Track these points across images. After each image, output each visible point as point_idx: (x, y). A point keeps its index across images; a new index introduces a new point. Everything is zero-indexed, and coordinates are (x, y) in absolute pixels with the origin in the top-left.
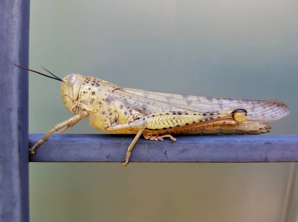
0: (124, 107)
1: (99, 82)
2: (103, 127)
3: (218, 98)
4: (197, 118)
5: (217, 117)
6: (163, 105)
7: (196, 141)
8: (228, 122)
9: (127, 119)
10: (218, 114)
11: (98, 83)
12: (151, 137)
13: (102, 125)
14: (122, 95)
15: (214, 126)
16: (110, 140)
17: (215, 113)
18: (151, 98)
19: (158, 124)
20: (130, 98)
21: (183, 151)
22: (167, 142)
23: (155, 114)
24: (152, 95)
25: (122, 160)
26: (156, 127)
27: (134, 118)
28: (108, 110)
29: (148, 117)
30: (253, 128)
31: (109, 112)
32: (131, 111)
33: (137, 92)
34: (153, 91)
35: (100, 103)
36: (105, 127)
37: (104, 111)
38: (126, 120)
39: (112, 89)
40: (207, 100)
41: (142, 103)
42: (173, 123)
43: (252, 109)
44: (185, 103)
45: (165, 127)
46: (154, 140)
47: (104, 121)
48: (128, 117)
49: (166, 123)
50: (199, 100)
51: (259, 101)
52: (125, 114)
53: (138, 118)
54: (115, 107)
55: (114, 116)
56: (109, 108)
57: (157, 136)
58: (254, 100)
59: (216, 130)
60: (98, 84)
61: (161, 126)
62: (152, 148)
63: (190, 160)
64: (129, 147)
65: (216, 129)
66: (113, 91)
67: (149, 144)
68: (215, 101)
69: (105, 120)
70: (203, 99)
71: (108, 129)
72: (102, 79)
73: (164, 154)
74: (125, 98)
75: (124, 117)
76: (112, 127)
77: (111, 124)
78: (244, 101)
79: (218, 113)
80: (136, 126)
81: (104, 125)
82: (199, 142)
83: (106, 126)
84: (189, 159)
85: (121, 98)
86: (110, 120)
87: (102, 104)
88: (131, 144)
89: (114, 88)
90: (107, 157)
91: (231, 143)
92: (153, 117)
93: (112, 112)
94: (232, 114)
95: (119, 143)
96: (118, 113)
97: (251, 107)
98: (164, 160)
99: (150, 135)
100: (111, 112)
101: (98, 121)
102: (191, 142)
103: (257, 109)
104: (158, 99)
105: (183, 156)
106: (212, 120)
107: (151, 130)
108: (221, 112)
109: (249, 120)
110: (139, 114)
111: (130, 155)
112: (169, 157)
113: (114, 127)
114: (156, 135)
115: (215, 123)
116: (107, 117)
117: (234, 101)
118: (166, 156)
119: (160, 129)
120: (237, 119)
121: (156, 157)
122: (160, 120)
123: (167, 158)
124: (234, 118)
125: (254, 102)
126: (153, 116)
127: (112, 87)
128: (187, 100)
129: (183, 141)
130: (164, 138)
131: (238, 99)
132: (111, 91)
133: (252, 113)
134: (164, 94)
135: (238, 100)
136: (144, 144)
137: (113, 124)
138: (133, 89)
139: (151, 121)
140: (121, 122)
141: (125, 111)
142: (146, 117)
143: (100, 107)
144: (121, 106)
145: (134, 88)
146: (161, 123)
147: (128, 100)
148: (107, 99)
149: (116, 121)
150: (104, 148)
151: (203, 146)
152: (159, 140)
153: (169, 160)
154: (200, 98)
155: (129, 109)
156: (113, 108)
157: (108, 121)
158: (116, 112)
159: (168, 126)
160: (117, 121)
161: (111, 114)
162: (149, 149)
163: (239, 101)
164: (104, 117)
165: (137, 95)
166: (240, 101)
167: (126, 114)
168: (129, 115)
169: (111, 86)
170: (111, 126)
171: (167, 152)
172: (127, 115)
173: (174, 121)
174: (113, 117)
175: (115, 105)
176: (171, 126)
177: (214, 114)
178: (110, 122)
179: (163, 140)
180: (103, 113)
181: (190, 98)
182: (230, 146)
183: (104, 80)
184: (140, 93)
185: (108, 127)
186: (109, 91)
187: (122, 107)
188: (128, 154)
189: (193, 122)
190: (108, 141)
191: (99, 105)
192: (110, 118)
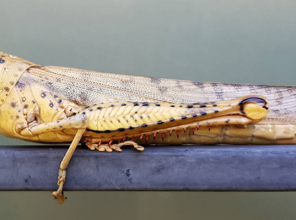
0: (49, 94)
1: (5, 57)
2: (14, 129)
3: (213, 84)
4: (177, 113)
5: (212, 112)
6: (117, 93)
7: (180, 153)
8: (233, 120)
9: (55, 114)
10: (215, 106)
11: (2, 57)
12: (98, 146)
13: (13, 125)
14: (44, 77)
15: (210, 127)
16: (29, 152)
17: (209, 104)
18: (94, 81)
19: (108, 121)
20: (58, 80)
21: (159, 170)
22: (128, 154)
23: (101, 106)
24: (96, 77)
25: (51, 187)
26: (106, 128)
27: (67, 113)
28: (21, 100)
29: (91, 110)
30: (284, 132)
31: (24, 104)
32: (60, 101)
33: (69, 71)
34: (97, 71)
35: (7, 89)
36: (17, 129)
37: (14, 101)
38: (53, 117)
39: (25, 67)
40: (194, 86)
41: (78, 89)
42: (136, 121)
43: (279, 101)
44: (155, 90)
45: (122, 127)
46: (105, 151)
47: (15, 118)
48: (56, 111)
49: (123, 121)
50: (180, 87)
51: (290, 88)
52: (50, 106)
53: (75, 114)
54: (33, 95)
55: (32, 109)
56: (23, 96)
57: (110, 143)
58: (280, 87)
59: (215, 136)
60: (2, 59)
61: (114, 126)
62: (102, 164)
63: (172, 187)
64: (62, 162)
65: (215, 134)
66: (28, 70)
67: (96, 157)
68: (208, 88)
69: (18, 117)
70: (186, 85)
71: (23, 132)
72: (9, 53)
73: (126, 176)
74: (49, 81)
75: (50, 112)
76: (30, 128)
77: (28, 123)
78: (261, 87)
79: (214, 104)
80: (70, 124)
81: (16, 125)
82: (185, 154)
83: (20, 126)
84: (170, 184)
85: (43, 80)
86: (26, 116)
87: (10, 91)
88: (65, 157)
89: (30, 64)
90: (26, 181)
91: (243, 155)
92: (99, 110)
93: (28, 103)
94: (239, 107)
95: (45, 157)
96: (37, 104)
97: (276, 98)
98: (125, 187)
99: (97, 143)
100: (26, 103)
101: (6, 120)
102: (172, 154)
103: (288, 101)
104: (108, 84)
105: (159, 178)
106: (205, 117)
107: (97, 132)
108: (219, 103)
109: (273, 119)
110: (74, 107)
111: (65, 177)
112: (134, 180)
113: (33, 127)
114: (108, 143)
115: (211, 121)
116: (19, 111)
117: (242, 87)
118: (129, 180)
119: (114, 131)
120: (249, 115)
121: (111, 181)
122: (112, 115)
123: (131, 183)
124: (243, 113)
125: (281, 90)
126: (99, 108)
127: (25, 63)
128: (159, 85)
129: (156, 152)
130: (123, 148)
131: (250, 85)
132: (25, 70)
133: (278, 108)
134: (117, 76)
135: (251, 87)
136: (88, 157)
137: (31, 124)
138: (62, 68)
139: (96, 117)
140: (44, 120)
141: (50, 101)
142: (87, 111)
143: (7, 95)
144: (43, 93)
145: (64, 67)
146: (114, 120)
147: (53, 85)
148: (18, 82)
149: (36, 119)
150: (19, 165)
151: (193, 160)
152: (113, 150)
153: (135, 187)
154: (182, 83)
155: (58, 99)
156: (29, 98)
157: (22, 119)
158: (34, 103)
159: (127, 126)
160: (38, 118)
161: (26, 107)
162: (97, 167)
163: (253, 88)
164: (14, 111)
165: (71, 76)
166: (255, 87)
167: (52, 107)
168: (58, 109)
169: (23, 62)
170: (28, 126)
171: (131, 172)
172: (54, 108)
173: (137, 116)
174: (30, 111)
175: (32, 93)
176: (133, 126)
177: (207, 105)
178: (26, 119)
179: (121, 150)
180: (13, 105)
181: (164, 83)
182: (243, 161)
183: (12, 55)
184: (75, 74)
185: (22, 129)
186: (20, 70)
187: (45, 95)
188: (62, 174)
189: (170, 119)
190: (26, 153)
191: (5, 92)
192: (25, 113)
